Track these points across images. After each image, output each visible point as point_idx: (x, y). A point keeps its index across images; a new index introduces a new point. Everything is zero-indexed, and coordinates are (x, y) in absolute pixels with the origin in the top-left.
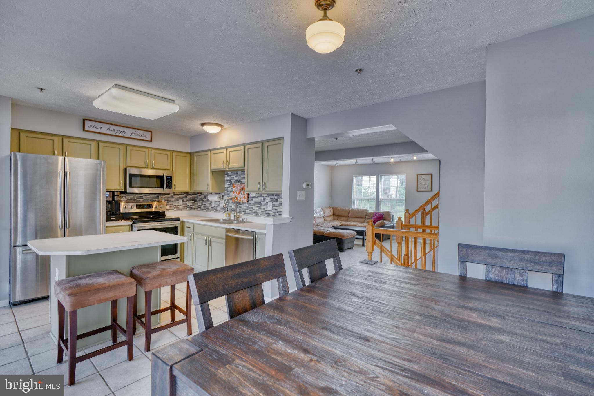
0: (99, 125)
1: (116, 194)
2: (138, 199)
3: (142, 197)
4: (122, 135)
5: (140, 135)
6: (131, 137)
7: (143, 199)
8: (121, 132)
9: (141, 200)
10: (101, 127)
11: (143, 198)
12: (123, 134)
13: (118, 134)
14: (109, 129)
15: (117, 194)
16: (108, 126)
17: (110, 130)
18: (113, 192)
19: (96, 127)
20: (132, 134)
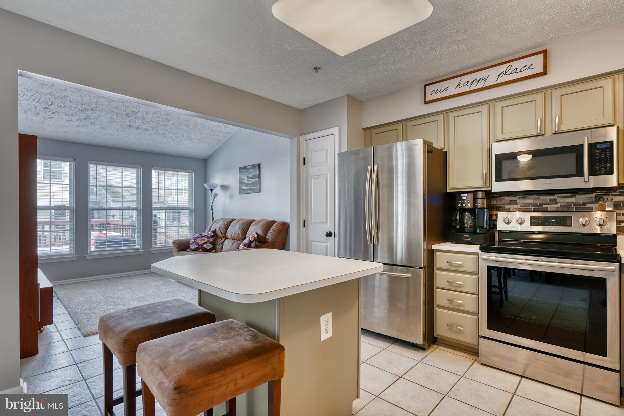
0: (444, 85)
1: (480, 195)
2: (544, 206)
3: (554, 202)
4: (480, 85)
5: (518, 71)
6: (498, 82)
7: (558, 206)
8: (479, 81)
9: (551, 207)
10: (447, 88)
11: (557, 203)
12: (483, 82)
13: (473, 87)
14: (459, 84)
15: (482, 195)
16: (457, 81)
17: (461, 85)
18: (475, 193)
19: (440, 91)
20: (499, 76)
